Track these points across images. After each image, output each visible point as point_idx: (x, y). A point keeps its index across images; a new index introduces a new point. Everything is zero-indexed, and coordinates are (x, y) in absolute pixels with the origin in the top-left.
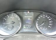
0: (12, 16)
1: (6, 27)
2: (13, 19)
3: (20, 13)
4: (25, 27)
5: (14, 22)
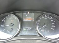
0: (11, 17)
1: (5, 29)
2: (12, 21)
3: (19, 14)
4: (25, 30)
5: (13, 24)
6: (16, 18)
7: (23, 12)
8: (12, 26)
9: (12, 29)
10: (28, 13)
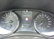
0: (11, 14)
1: (4, 26)
2: (11, 18)
3: (18, 12)
4: (23, 27)
5: (12, 21)
6: (15, 15)
7: (22, 10)
8: (11, 22)
9: (11, 25)
10: (27, 11)
